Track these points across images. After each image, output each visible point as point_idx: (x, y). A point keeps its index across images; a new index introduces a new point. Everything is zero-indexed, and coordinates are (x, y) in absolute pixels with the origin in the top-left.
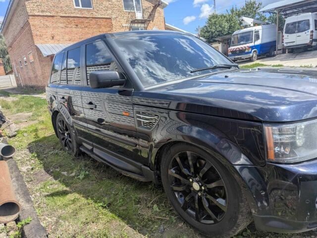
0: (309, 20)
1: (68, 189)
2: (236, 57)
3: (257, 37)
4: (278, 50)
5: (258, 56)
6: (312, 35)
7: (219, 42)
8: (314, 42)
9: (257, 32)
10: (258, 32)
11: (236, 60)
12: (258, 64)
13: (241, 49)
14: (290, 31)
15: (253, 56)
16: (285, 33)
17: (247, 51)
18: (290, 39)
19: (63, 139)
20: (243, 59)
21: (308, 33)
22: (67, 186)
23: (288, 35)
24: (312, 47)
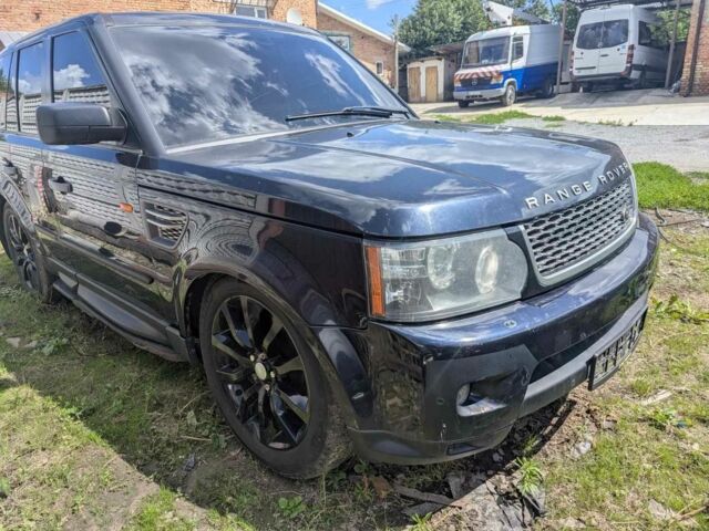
0: (627, 21)
1: (11, 376)
2: (472, 93)
3: (519, 52)
4: (562, 84)
5: (518, 94)
6: (631, 56)
7: (439, 56)
8: (633, 72)
9: (519, 39)
10: (521, 39)
11: (472, 101)
12: (516, 112)
13: (482, 76)
14: (588, 44)
15: (506, 94)
16: (578, 46)
17: (494, 82)
18: (587, 61)
19: (21, 262)
20: (485, 100)
21: (624, 49)
22: (10, 370)
23: (583, 50)
24: (630, 81)
